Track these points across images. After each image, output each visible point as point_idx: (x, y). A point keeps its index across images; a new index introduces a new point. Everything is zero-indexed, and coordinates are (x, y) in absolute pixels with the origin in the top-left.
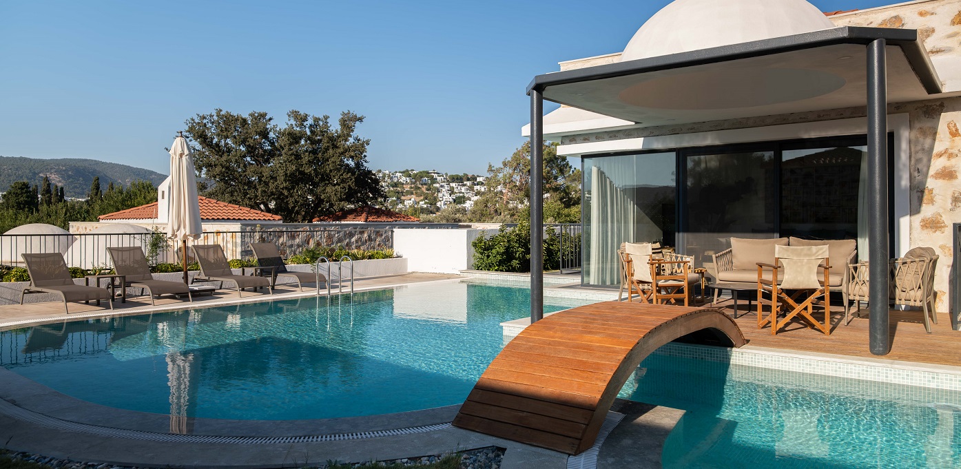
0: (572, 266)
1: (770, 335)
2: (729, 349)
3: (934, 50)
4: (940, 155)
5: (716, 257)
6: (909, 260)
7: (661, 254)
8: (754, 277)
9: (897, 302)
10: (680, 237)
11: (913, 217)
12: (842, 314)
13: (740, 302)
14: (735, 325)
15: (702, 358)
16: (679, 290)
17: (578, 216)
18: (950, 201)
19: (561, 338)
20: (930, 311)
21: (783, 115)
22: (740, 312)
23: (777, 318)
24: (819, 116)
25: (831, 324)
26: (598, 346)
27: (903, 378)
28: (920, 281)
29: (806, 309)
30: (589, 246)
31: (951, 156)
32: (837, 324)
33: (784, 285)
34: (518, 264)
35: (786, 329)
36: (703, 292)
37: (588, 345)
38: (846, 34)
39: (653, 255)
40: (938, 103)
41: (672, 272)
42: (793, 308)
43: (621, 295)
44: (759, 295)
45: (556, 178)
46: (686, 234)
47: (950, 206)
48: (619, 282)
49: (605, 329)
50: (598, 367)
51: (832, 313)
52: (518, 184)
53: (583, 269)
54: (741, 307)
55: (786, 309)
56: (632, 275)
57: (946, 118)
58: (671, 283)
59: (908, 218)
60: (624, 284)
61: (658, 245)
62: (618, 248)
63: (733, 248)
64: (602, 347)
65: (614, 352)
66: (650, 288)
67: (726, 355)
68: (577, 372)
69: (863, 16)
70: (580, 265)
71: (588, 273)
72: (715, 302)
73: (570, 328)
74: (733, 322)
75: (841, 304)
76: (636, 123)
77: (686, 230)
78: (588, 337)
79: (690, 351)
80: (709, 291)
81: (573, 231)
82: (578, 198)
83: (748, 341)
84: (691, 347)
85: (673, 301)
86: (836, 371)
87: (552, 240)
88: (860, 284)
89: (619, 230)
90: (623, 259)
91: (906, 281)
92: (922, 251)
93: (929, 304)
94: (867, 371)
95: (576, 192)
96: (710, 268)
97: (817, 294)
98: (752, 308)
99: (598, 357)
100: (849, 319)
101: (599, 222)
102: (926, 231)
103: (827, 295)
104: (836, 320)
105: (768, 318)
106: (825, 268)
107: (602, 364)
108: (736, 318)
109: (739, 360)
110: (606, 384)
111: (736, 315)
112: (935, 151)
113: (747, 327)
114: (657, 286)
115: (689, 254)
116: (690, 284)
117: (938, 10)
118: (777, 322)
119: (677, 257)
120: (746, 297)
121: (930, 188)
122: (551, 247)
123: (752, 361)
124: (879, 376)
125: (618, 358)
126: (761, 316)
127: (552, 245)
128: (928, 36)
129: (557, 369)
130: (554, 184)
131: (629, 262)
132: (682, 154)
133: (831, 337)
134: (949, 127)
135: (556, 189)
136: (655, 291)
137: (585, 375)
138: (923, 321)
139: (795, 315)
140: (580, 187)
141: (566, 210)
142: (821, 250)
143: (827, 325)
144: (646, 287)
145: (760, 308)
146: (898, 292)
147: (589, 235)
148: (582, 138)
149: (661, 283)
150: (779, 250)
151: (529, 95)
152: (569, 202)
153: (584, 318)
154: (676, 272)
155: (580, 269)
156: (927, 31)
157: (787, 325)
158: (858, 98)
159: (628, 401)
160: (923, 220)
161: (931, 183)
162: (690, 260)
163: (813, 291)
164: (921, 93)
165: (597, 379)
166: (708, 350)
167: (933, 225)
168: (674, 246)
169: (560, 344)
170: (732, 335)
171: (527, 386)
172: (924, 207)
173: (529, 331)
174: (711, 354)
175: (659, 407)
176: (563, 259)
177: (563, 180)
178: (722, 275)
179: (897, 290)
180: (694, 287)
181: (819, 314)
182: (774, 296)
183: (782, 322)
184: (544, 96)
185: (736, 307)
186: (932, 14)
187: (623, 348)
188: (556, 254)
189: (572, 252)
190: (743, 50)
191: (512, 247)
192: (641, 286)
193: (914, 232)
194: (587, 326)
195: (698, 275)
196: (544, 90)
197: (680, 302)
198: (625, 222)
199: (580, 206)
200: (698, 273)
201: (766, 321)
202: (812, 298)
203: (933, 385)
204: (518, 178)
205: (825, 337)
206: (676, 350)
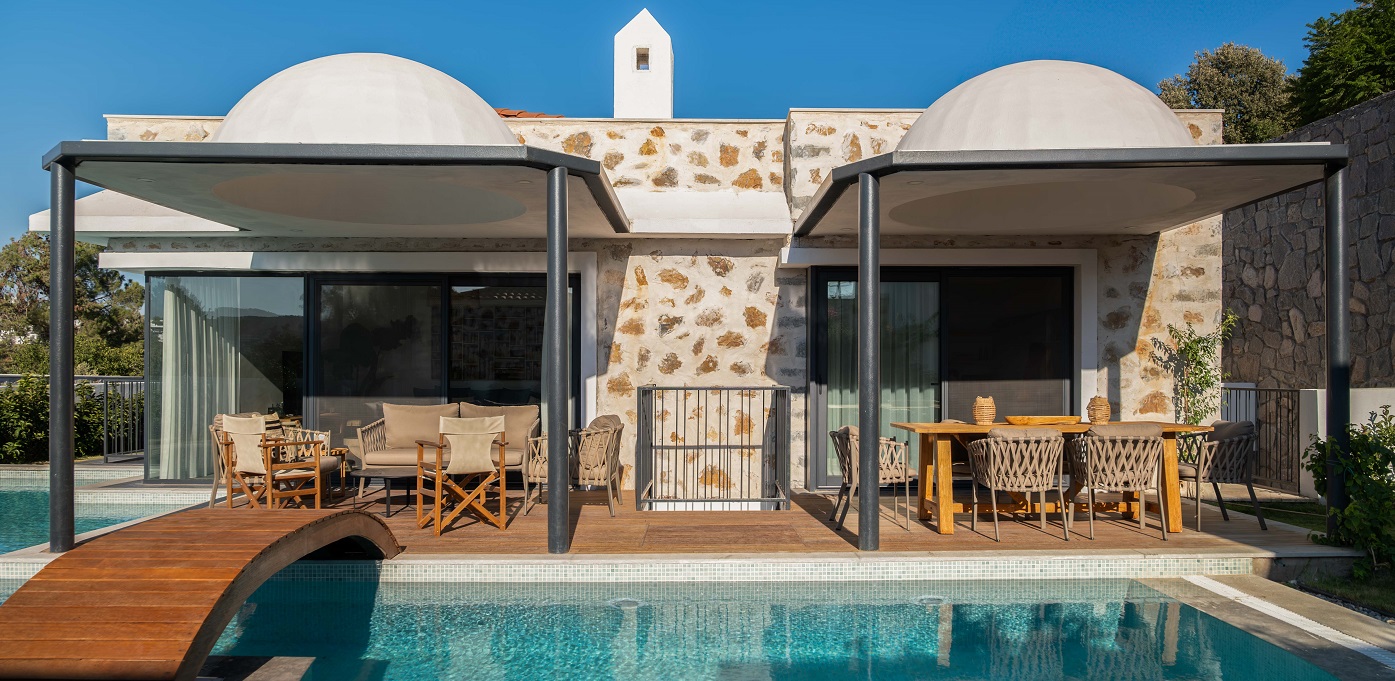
0: (126, 449)
1: (433, 536)
2: (377, 561)
3: (623, 180)
4: (628, 305)
5: (363, 432)
6: (593, 432)
7: (280, 430)
8: (411, 457)
9: (581, 482)
10: (310, 403)
11: (600, 378)
12: (521, 500)
13: (394, 493)
14: (387, 528)
15: (340, 579)
16: (308, 482)
17: (135, 361)
18: (636, 359)
19: (112, 576)
20: (614, 488)
21: (454, 239)
22: (394, 508)
23: (442, 512)
24: (497, 246)
25: (507, 514)
26: (178, 583)
27: (583, 575)
28: (604, 456)
29: (478, 497)
30: (158, 413)
31: (638, 307)
32: (515, 514)
33: (452, 469)
34: (18, 448)
35: (454, 526)
36: (343, 482)
37: (162, 583)
38: (524, 156)
39: (269, 432)
40: (626, 244)
41: (297, 457)
42: (462, 499)
43: (214, 494)
44: (420, 484)
45: (92, 295)
46: (318, 399)
47: (636, 365)
48: (211, 473)
49: (190, 555)
50: (178, 615)
51: (508, 500)
52: (14, 301)
53: (147, 453)
54: (396, 500)
55: (453, 500)
56: (234, 464)
57: (634, 261)
58: (295, 473)
59: (594, 378)
60: (220, 477)
61: (275, 416)
62: (210, 422)
63: (385, 418)
64: (185, 582)
65: (206, 588)
66: (263, 481)
67: (374, 571)
68: (143, 626)
69: (548, 126)
70: (141, 447)
71: (157, 461)
72: (360, 495)
73: (128, 559)
74: (383, 525)
75: (521, 487)
76: (241, 229)
77: (320, 392)
78: (160, 570)
79: (323, 571)
80: (352, 481)
81: (129, 389)
82: (136, 331)
83: (403, 548)
84: (324, 565)
85: (298, 499)
86: (510, 575)
87: (88, 405)
88: (542, 462)
89: (211, 391)
90: (219, 440)
91: (590, 457)
92: (606, 421)
93: (613, 483)
94: (545, 571)
95: (132, 320)
96: (354, 446)
97: (491, 479)
98: (410, 500)
99: (178, 600)
100: (529, 506)
101: (177, 375)
102: (612, 395)
103: (503, 478)
104: (514, 509)
105: (430, 514)
106: (500, 445)
107: (185, 610)
108: (388, 516)
109: (391, 575)
110: (191, 639)
111: (388, 512)
112: (623, 300)
113: (403, 528)
114: (273, 478)
115: (323, 430)
116: (323, 472)
117: (626, 134)
118: (442, 517)
119: (304, 434)
120: (403, 488)
121: (617, 343)
122: (85, 418)
123: (408, 575)
124: (557, 575)
125: (213, 596)
126: (422, 512)
127: (87, 414)
128: (617, 163)
129: (106, 626)
130: (88, 305)
131: (229, 444)
132: (314, 282)
133: (508, 532)
134: (636, 273)
135: (91, 315)
136: (270, 486)
137: (155, 629)
138: (606, 502)
139: (465, 506)
140: (142, 311)
141: (112, 352)
142: (495, 422)
143: (503, 517)
144: (256, 480)
145: (420, 499)
146: (581, 469)
147: (158, 397)
148: (147, 244)
149: (279, 474)
150: (444, 424)
151: (48, 169)
152: (116, 336)
153: (154, 541)
154: (303, 455)
155: (141, 454)
156: (616, 157)
157: (455, 520)
158: (538, 228)
159: (227, 658)
160: (610, 382)
161: (619, 337)
162: (323, 437)
163: (486, 475)
164: (607, 230)
165: (177, 633)
166: (349, 567)
167: (619, 387)
168: (301, 414)
169: (110, 585)
170: (381, 543)
171: (51, 662)
172: (611, 366)
173: (51, 571)
174: (353, 571)
175: (275, 659)
176: (109, 438)
177: (107, 299)
178: (372, 457)
179: (581, 468)
180: (330, 476)
181: (493, 505)
182: (438, 482)
183: (450, 516)
184: (77, 174)
185: (389, 501)
186: (621, 137)
187: (219, 580)
188: (95, 428)
189: (126, 425)
190: (398, 154)
191: (5, 420)
192: (247, 480)
193: (601, 395)
194: (158, 553)
195: (335, 458)
196: (78, 165)
197: (308, 500)
198: (221, 375)
199: (139, 344)
200: (336, 455)
201: (427, 518)
202: (485, 483)
203: (612, 579)
204: (15, 291)
205: (500, 532)
206: (302, 571)
